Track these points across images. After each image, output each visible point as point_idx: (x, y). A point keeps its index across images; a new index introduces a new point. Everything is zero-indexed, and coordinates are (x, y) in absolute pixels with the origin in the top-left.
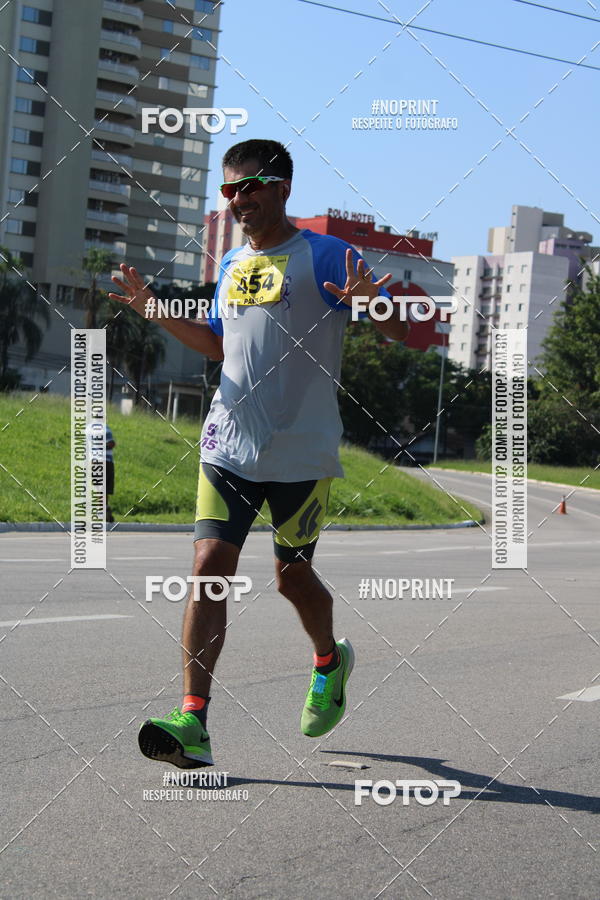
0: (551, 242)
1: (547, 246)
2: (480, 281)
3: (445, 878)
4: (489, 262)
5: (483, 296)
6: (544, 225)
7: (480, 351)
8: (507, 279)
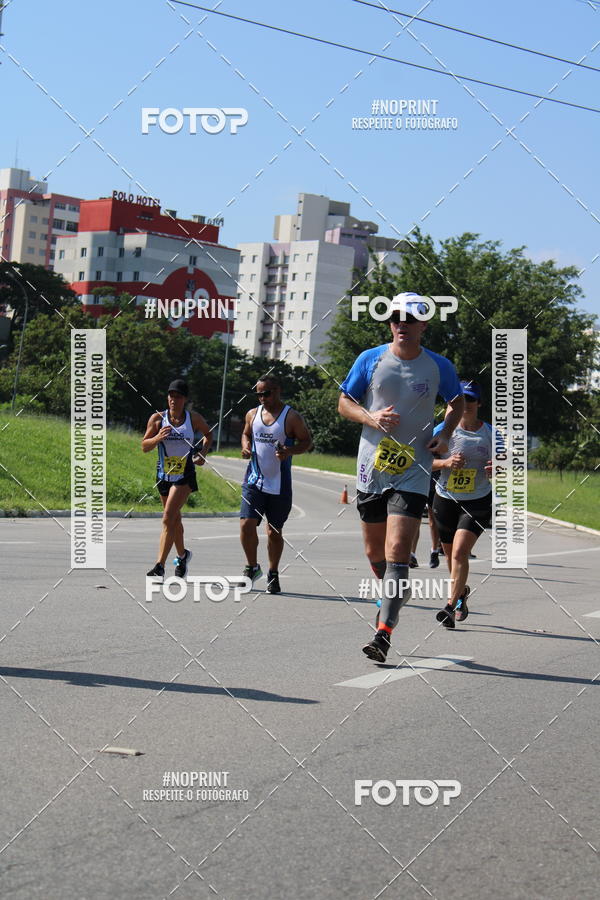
0: (337, 231)
1: (332, 235)
2: (266, 269)
3: (217, 864)
4: (275, 251)
5: (269, 283)
6: (330, 214)
7: (264, 340)
8: (293, 267)
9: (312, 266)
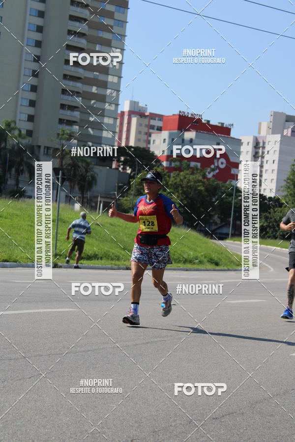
1: (287, 132)
2: (254, 148)
4: (259, 140)
5: (255, 156)
6: (286, 121)
8: (268, 148)
9: (277, 147)
